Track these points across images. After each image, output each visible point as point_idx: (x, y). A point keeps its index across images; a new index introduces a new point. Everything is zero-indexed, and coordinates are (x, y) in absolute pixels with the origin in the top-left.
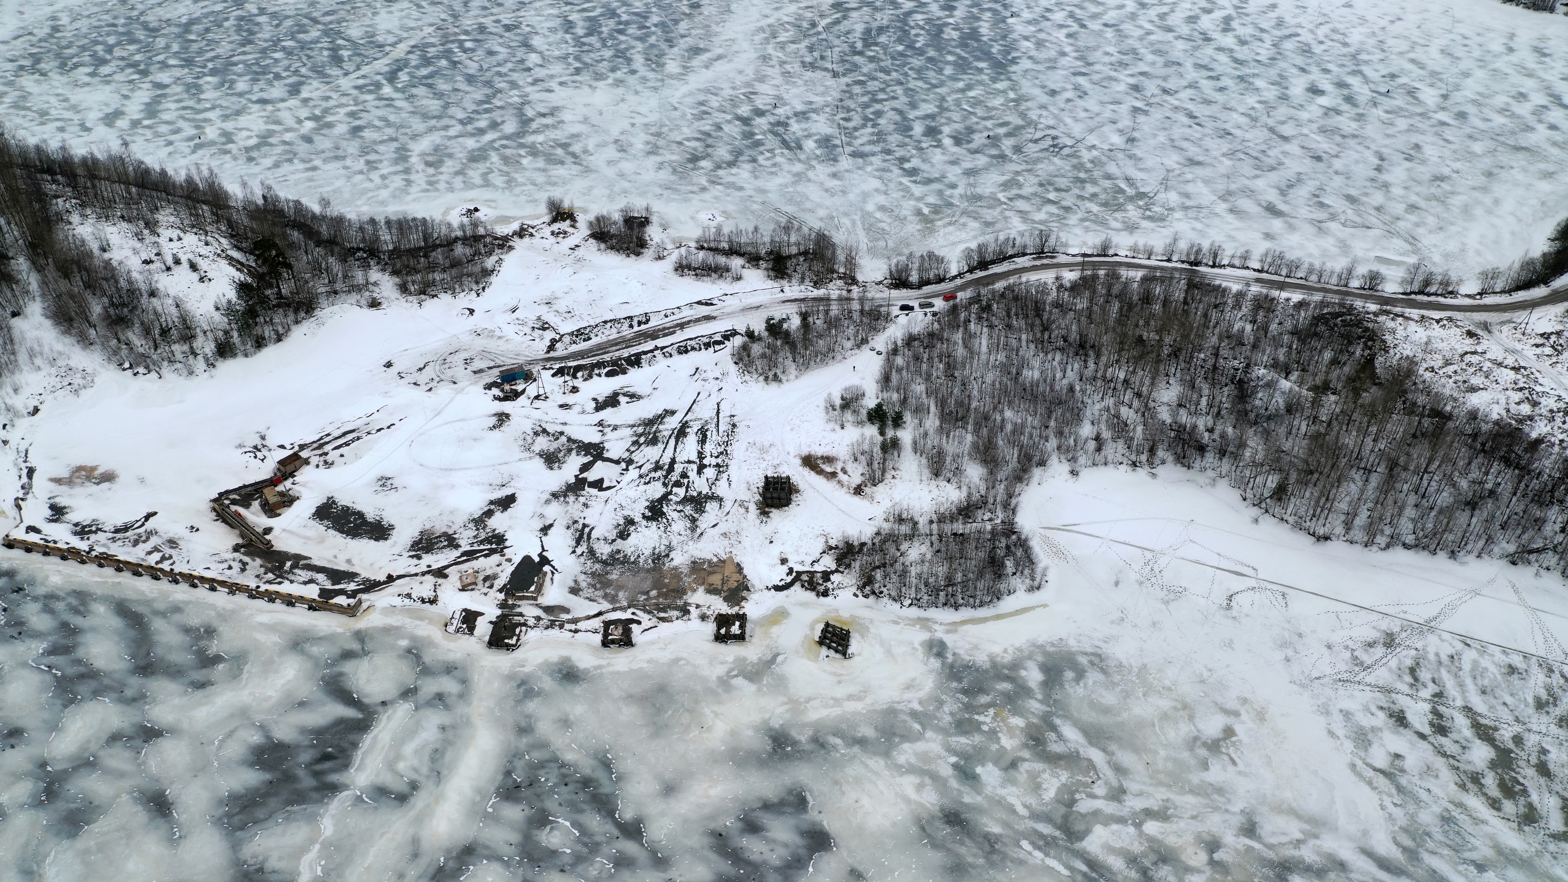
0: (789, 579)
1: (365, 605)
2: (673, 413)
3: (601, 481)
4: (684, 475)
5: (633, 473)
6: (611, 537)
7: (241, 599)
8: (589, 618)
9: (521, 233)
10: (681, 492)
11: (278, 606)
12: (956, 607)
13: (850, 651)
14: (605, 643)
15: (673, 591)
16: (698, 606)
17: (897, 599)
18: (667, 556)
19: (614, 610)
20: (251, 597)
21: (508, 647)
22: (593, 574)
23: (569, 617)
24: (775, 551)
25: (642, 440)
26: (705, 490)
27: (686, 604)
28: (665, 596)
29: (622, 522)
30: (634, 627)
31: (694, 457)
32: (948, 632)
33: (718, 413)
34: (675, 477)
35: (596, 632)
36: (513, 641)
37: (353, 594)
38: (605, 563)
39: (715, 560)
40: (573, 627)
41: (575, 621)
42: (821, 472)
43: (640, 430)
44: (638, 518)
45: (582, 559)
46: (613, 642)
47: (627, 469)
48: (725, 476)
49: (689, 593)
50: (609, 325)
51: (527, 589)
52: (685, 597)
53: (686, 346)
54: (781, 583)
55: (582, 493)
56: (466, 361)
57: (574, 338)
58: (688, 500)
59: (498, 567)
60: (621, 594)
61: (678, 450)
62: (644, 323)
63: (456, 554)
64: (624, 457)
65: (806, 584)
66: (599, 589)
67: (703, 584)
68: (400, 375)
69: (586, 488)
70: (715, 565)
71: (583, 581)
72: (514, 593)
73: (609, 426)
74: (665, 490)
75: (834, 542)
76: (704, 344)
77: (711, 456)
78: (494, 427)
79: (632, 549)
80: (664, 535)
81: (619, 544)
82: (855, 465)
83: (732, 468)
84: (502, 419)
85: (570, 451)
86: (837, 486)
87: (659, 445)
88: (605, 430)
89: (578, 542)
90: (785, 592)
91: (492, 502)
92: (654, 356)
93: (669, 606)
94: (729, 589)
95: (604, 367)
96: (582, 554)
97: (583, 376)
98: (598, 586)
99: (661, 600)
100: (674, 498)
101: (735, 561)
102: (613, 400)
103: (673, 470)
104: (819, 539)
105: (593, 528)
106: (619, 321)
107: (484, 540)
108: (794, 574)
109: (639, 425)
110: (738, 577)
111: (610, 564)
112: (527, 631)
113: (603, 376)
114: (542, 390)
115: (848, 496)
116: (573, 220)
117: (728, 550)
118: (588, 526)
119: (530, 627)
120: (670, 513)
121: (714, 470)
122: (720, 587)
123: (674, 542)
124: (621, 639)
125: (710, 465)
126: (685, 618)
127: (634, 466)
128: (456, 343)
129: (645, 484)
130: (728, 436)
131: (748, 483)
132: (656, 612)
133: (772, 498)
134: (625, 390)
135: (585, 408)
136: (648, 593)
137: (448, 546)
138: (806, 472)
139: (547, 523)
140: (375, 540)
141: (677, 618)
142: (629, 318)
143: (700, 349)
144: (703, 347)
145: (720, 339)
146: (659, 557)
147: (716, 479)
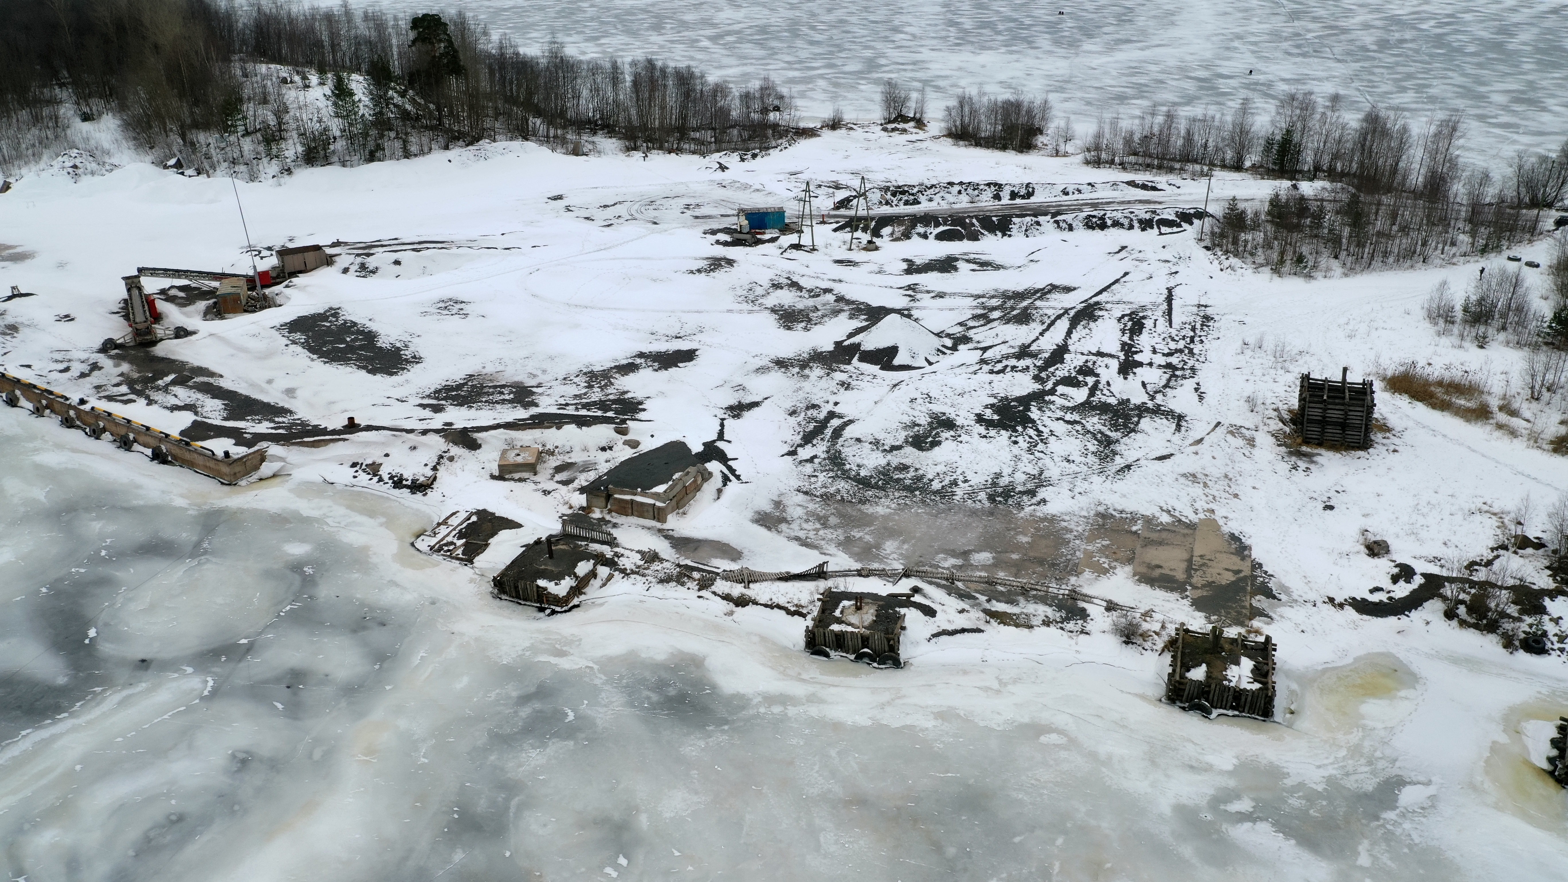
0: (1402, 590)
1: (267, 469)
2: (1068, 290)
3: (893, 351)
4: (1086, 370)
5: (966, 354)
6: (889, 442)
8: (787, 578)
10: (1080, 395)
14: (817, 643)
15: (1041, 562)
16: (1111, 607)
18: (1032, 493)
19: (860, 573)
20: (68, 423)
21: (543, 603)
22: (826, 498)
23: (734, 566)
24: (1346, 528)
25: (996, 314)
26: (1138, 397)
27: (1075, 595)
28: (1017, 568)
29: (924, 420)
30: (911, 616)
31: (1113, 347)
33: (1169, 299)
34: (1061, 371)
35: (797, 612)
36: (561, 588)
37: (255, 440)
38: (864, 483)
39: (1165, 518)
40: (737, 590)
41: (747, 578)
42: (1443, 406)
43: (995, 302)
44: (964, 417)
45: (808, 468)
46: (840, 642)
47: (954, 348)
48: (1190, 384)
49: (1087, 574)
50: (957, 188)
51: (646, 487)
52: (1073, 580)
53: (1102, 218)
54: (1376, 598)
55: (843, 367)
56: (688, 206)
57: (889, 196)
58: (1094, 408)
59: (603, 449)
60: (890, 546)
61: (1075, 336)
62: (1023, 197)
63: (521, 413)
64: (951, 331)
65: (1462, 610)
66: (835, 527)
67: (1130, 561)
68: (568, 209)
69: (855, 361)
70: (1165, 528)
71: (796, 506)
72: (609, 497)
73: (928, 292)
74: (1037, 386)
75: (1532, 533)
76: (1140, 221)
77: (1154, 352)
78: (699, 271)
79: (941, 469)
80: (1026, 457)
81: (910, 455)
82: (1534, 405)
83: (1207, 376)
84: (716, 264)
85: (836, 312)
86: (1498, 434)
87: (1033, 325)
88: (919, 296)
89: (808, 439)
90: (1392, 620)
91: (641, 355)
92: (1038, 223)
93: (1025, 592)
94: (1210, 584)
95: (937, 225)
96: (811, 460)
97: (892, 234)
98: (833, 520)
99: (1001, 575)
100: (1059, 401)
101: (1226, 529)
102: (947, 265)
103: (1062, 361)
104: (1478, 517)
105: (851, 422)
106: (976, 187)
107: (594, 403)
108: (1418, 581)
109: (993, 297)
110: (1235, 562)
111: (876, 487)
112: (610, 577)
113: (932, 237)
114: (806, 240)
115: (1537, 453)
116: (920, 123)
117: (1201, 505)
118: (840, 417)
119: (623, 571)
120: (1048, 422)
121: (1160, 372)
122: (1180, 576)
123: (1053, 471)
124: (865, 641)
125: (1151, 364)
126: (1071, 625)
127: (970, 346)
128: (681, 190)
129: (991, 372)
130: (1193, 329)
131: (1249, 400)
132: (983, 598)
133: (1323, 422)
134: (972, 256)
135: (885, 268)
136: (965, 554)
137: (510, 401)
138: (1403, 402)
139: (748, 400)
140: (369, 372)
141: (1047, 623)
142: (995, 184)
143: (1131, 227)
144: (1136, 225)
145: (1172, 217)
146: (1008, 492)
147: (1166, 386)
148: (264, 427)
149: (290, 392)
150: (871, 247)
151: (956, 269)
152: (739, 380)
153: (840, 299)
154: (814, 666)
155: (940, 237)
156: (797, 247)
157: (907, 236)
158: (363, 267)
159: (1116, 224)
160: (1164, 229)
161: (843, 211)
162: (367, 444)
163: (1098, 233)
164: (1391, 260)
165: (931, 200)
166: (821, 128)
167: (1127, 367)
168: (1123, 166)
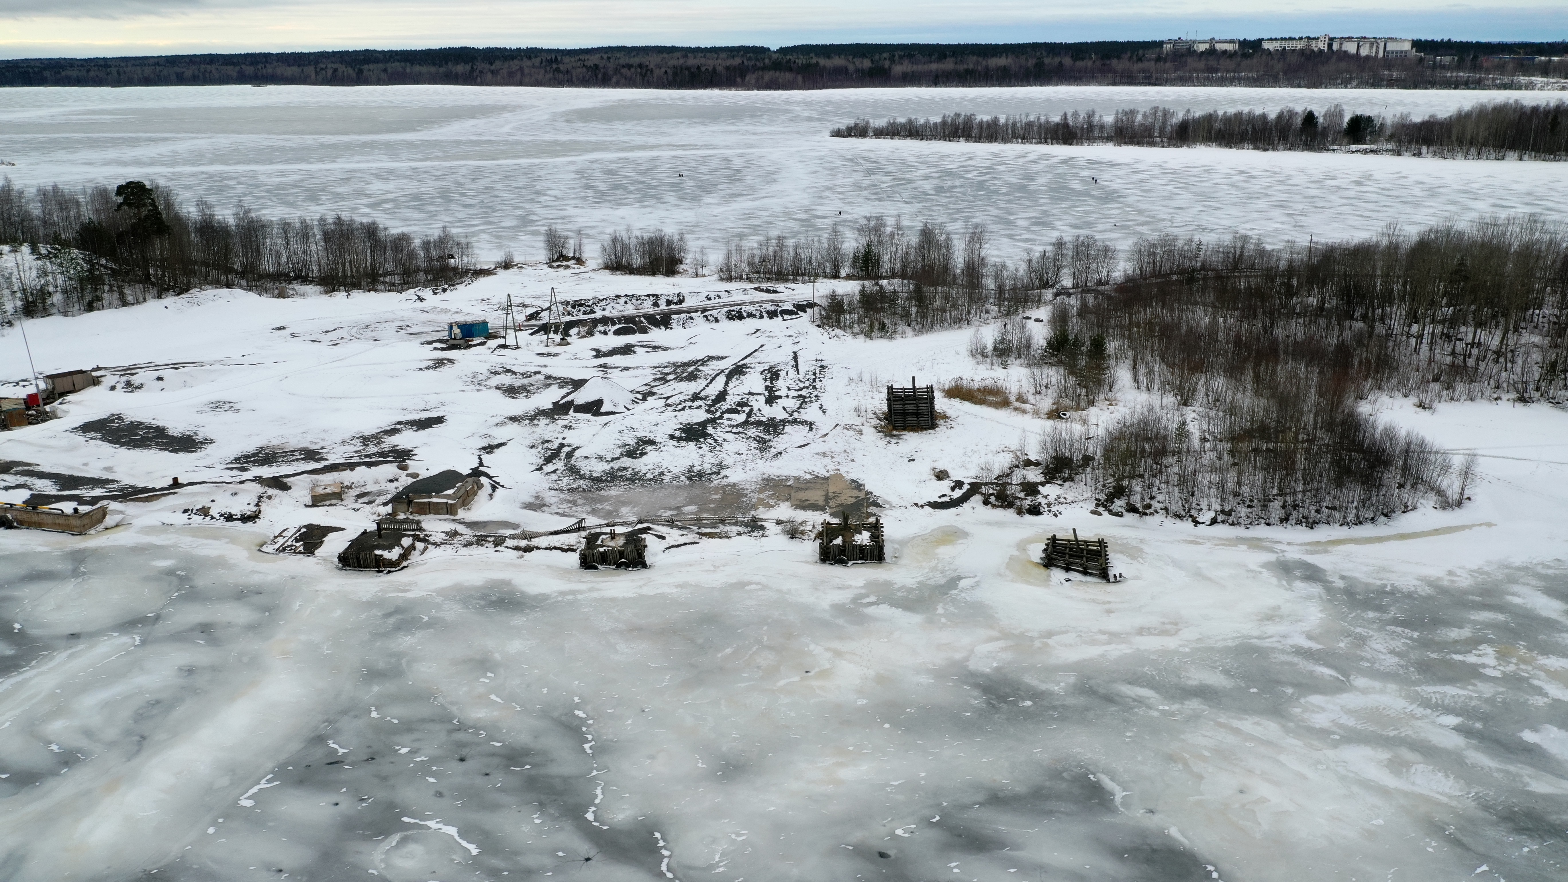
0: (958, 493)
1: (109, 520)
2: (721, 358)
3: (600, 402)
4: (743, 404)
5: (654, 402)
6: (609, 456)
8: (557, 533)
9: (507, 265)
10: (740, 418)
12: (1312, 525)
13: (1111, 573)
14: (588, 562)
15: (730, 506)
16: (779, 522)
17: (1186, 514)
18: (718, 473)
19: (608, 524)
21: (381, 566)
22: (571, 490)
23: (517, 531)
24: (923, 468)
25: (671, 377)
26: (781, 415)
27: (754, 520)
28: (715, 511)
29: (632, 442)
30: (649, 539)
31: (759, 389)
33: (795, 358)
34: (725, 406)
35: (570, 549)
36: (393, 554)
37: (94, 500)
38: (598, 480)
39: (808, 477)
40: (523, 543)
41: (528, 536)
42: (981, 402)
43: (668, 370)
44: (661, 438)
45: (554, 476)
47: (644, 399)
48: (816, 405)
49: (761, 509)
50: (623, 300)
51: (439, 492)
52: (753, 513)
53: (739, 312)
54: (943, 499)
55: (563, 417)
56: (400, 327)
57: (569, 308)
58: (752, 424)
59: (391, 481)
60: (624, 510)
61: (731, 385)
62: (676, 304)
64: (639, 390)
65: (992, 499)
66: (583, 505)
67: (788, 500)
68: (293, 335)
69: (571, 412)
70: (809, 482)
71: (551, 497)
72: (410, 502)
73: (616, 368)
74: (709, 416)
75: (1033, 457)
76: (768, 312)
77: (789, 389)
78: (426, 368)
79: (650, 467)
80: (709, 455)
81: (626, 462)
82: (1038, 397)
83: (827, 400)
84: (439, 363)
85: (548, 386)
86: (1015, 413)
87: (699, 381)
88: (609, 371)
89: (548, 460)
90: (953, 510)
91: (400, 423)
92: (692, 318)
93: (722, 522)
94: (841, 505)
95: (614, 324)
96: (555, 471)
97: (579, 333)
98: (580, 501)
99: (704, 515)
100: (727, 423)
101: (848, 478)
102: (626, 350)
103: (725, 400)
104: (1002, 454)
105: (578, 448)
106: (638, 298)
107: (374, 454)
108: (966, 487)
109: (666, 367)
110: (856, 493)
111: (606, 481)
112: (426, 549)
113: (610, 333)
114: (510, 341)
115: (1039, 420)
116: (579, 261)
117: (831, 467)
118: (569, 446)
119: (435, 544)
120: (721, 434)
121: (795, 400)
122: (821, 502)
123: (729, 460)
124: (622, 554)
125: (787, 396)
126: (755, 533)
127: (656, 397)
128: (390, 316)
129: (675, 411)
130: (814, 374)
131: (855, 410)
132: (695, 528)
133: (904, 414)
134: (645, 343)
135: (579, 355)
136: (678, 508)
137: (303, 459)
138: (956, 402)
139: (495, 442)
140: (171, 452)
141: (739, 534)
142: (653, 295)
143: (762, 317)
144: (765, 315)
145: (791, 308)
146: (700, 475)
147: (799, 408)
149: (108, 469)
150: (564, 343)
151: (634, 352)
152: (484, 432)
153: (548, 377)
155: (617, 333)
156: (505, 346)
157: (590, 333)
158: (129, 384)
159: (750, 315)
160: (786, 317)
161: (533, 322)
162: (194, 494)
163: (737, 322)
164: (946, 324)
165: (604, 310)
166: (496, 268)
167: (771, 399)
168: (750, 280)
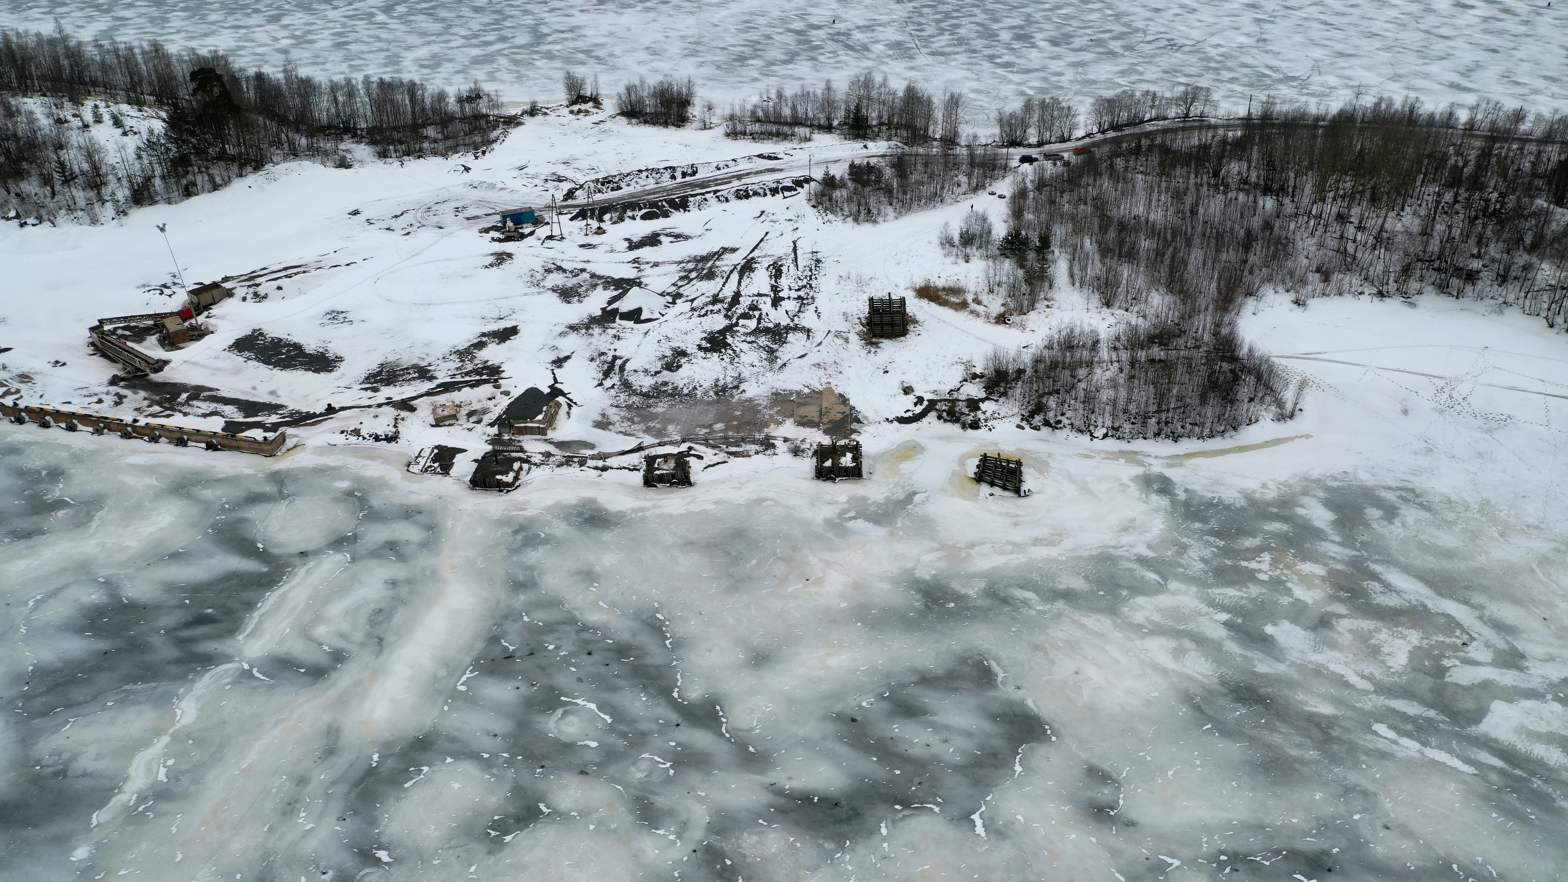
0: (919, 409)
1: (289, 443)
2: (734, 250)
3: (639, 311)
4: (754, 307)
5: (682, 306)
6: (653, 370)
7: (111, 439)
8: (624, 453)
9: (533, 111)
10: (752, 324)
11: (163, 446)
12: (1176, 438)
13: (1025, 487)
14: (650, 481)
15: (748, 424)
16: (786, 440)
17: (1086, 429)
18: (737, 387)
19: (660, 444)
20: (126, 436)
21: (502, 487)
22: (629, 407)
23: (595, 452)
24: (894, 382)
25: (693, 275)
26: (785, 321)
27: (768, 437)
28: (737, 429)
29: (669, 353)
30: (692, 461)
31: (766, 289)
32: (1169, 466)
33: (795, 250)
34: (740, 309)
35: (635, 469)
36: (509, 478)
37: (275, 427)
38: (646, 395)
39: (807, 391)
40: (600, 463)
41: (603, 457)
42: (944, 303)
43: (691, 266)
44: (691, 349)
45: (613, 392)
46: (661, 479)
47: (674, 303)
48: (812, 308)
49: (772, 426)
50: (645, 174)
51: (532, 418)
52: (766, 430)
53: (746, 191)
54: (907, 415)
55: (612, 325)
56: (457, 209)
57: (600, 186)
58: (762, 331)
59: (490, 399)
60: (671, 428)
61: (743, 284)
62: (691, 175)
63: (428, 386)
64: (669, 291)
65: (945, 414)
66: (639, 423)
67: (792, 416)
68: (369, 222)
69: (617, 319)
70: (807, 396)
71: (614, 415)
72: (511, 426)
73: (648, 263)
74: (727, 322)
75: (978, 371)
76: (770, 190)
77: (790, 289)
78: (491, 265)
79: (685, 381)
80: (730, 367)
81: (666, 376)
82: (991, 296)
83: (821, 301)
84: (501, 258)
85: (594, 286)
86: (971, 316)
87: (717, 279)
88: (642, 267)
89: (606, 374)
90: (914, 424)
91: (484, 335)
92: (706, 200)
93: (743, 440)
94: (831, 421)
95: (640, 209)
96: (613, 387)
97: (611, 219)
98: (636, 419)
99: (730, 433)
100: (742, 330)
101: (837, 392)
102: (653, 240)
103: (739, 303)
104: (955, 366)
105: (627, 360)
106: (657, 171)
107: (471, 372)
108: (926, 403)
109: (689, 262)
110: (842, 408)
111: (653, 397)
112: (530, 469)
113: (638, 218)
114: (556, 232)
115: (988, 325)
116: (596, 101)
117: (824, 380)
118: (621, 358)
119: (535, 464)
120: (738, 344)
121: (795, 302)
122: (817, 419)
123: (746, 374)
124: (673, 476)
125: (789, 298)
126: (768, 452)
127: (683, 299)
128: (445, 194)
129: (700, 316)
130: (811, 270)
131: (844, 314)
132: (724, 447)
133: (882, 324)
134: (668, 231)
135: (615, 248)
136: (710, 426)
137: (418, 378)
138: (924, 303)
139: (562, 355)
140: (314, 372)
141: (757, 453)
142: (671, 168)
143: (765, 195)
144: (768, 192)
145: (790, 184)
146: (724, 389)
147: (799, 311)
148: (274, 419)
149: (273, 393)
150: (600, 231)
151: (660, 242)
152: (552, 343)
153: (593, 276)
154: (651, 493)
155: (644, 217)
156: (550, 237)
157: (621, 219)
158: (256, 295)
159: (756, 194)
160: (787, 194)
161: (570, 202)
162: (346, 419)
163: (744, 201)
164: (923, 201)
165: (629, 185)
166: (522, 115)
167: (776, 302)
168: (753, 138)
